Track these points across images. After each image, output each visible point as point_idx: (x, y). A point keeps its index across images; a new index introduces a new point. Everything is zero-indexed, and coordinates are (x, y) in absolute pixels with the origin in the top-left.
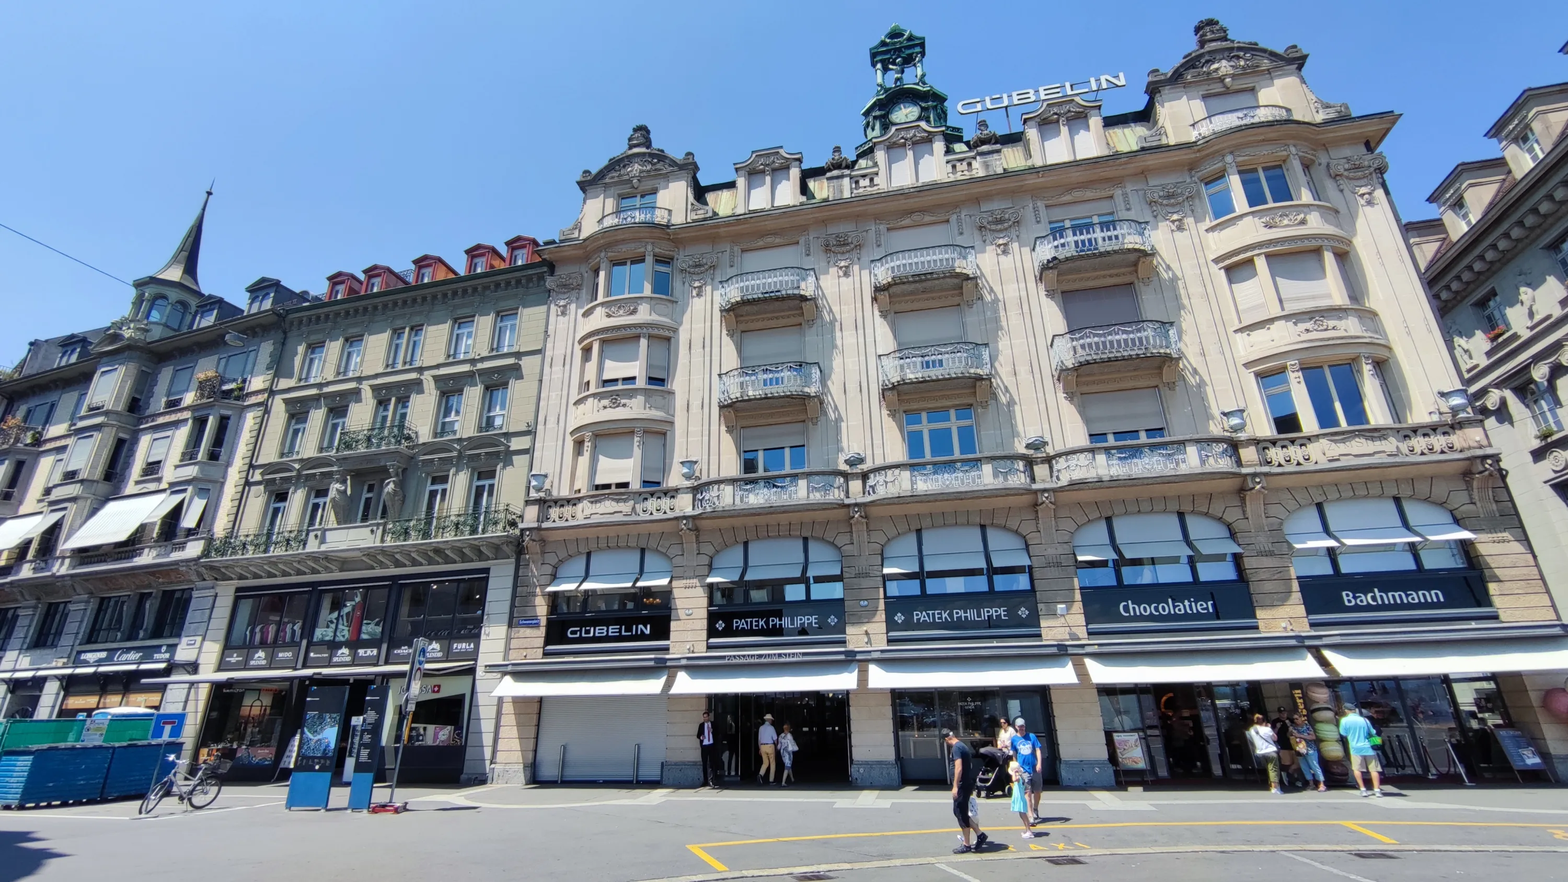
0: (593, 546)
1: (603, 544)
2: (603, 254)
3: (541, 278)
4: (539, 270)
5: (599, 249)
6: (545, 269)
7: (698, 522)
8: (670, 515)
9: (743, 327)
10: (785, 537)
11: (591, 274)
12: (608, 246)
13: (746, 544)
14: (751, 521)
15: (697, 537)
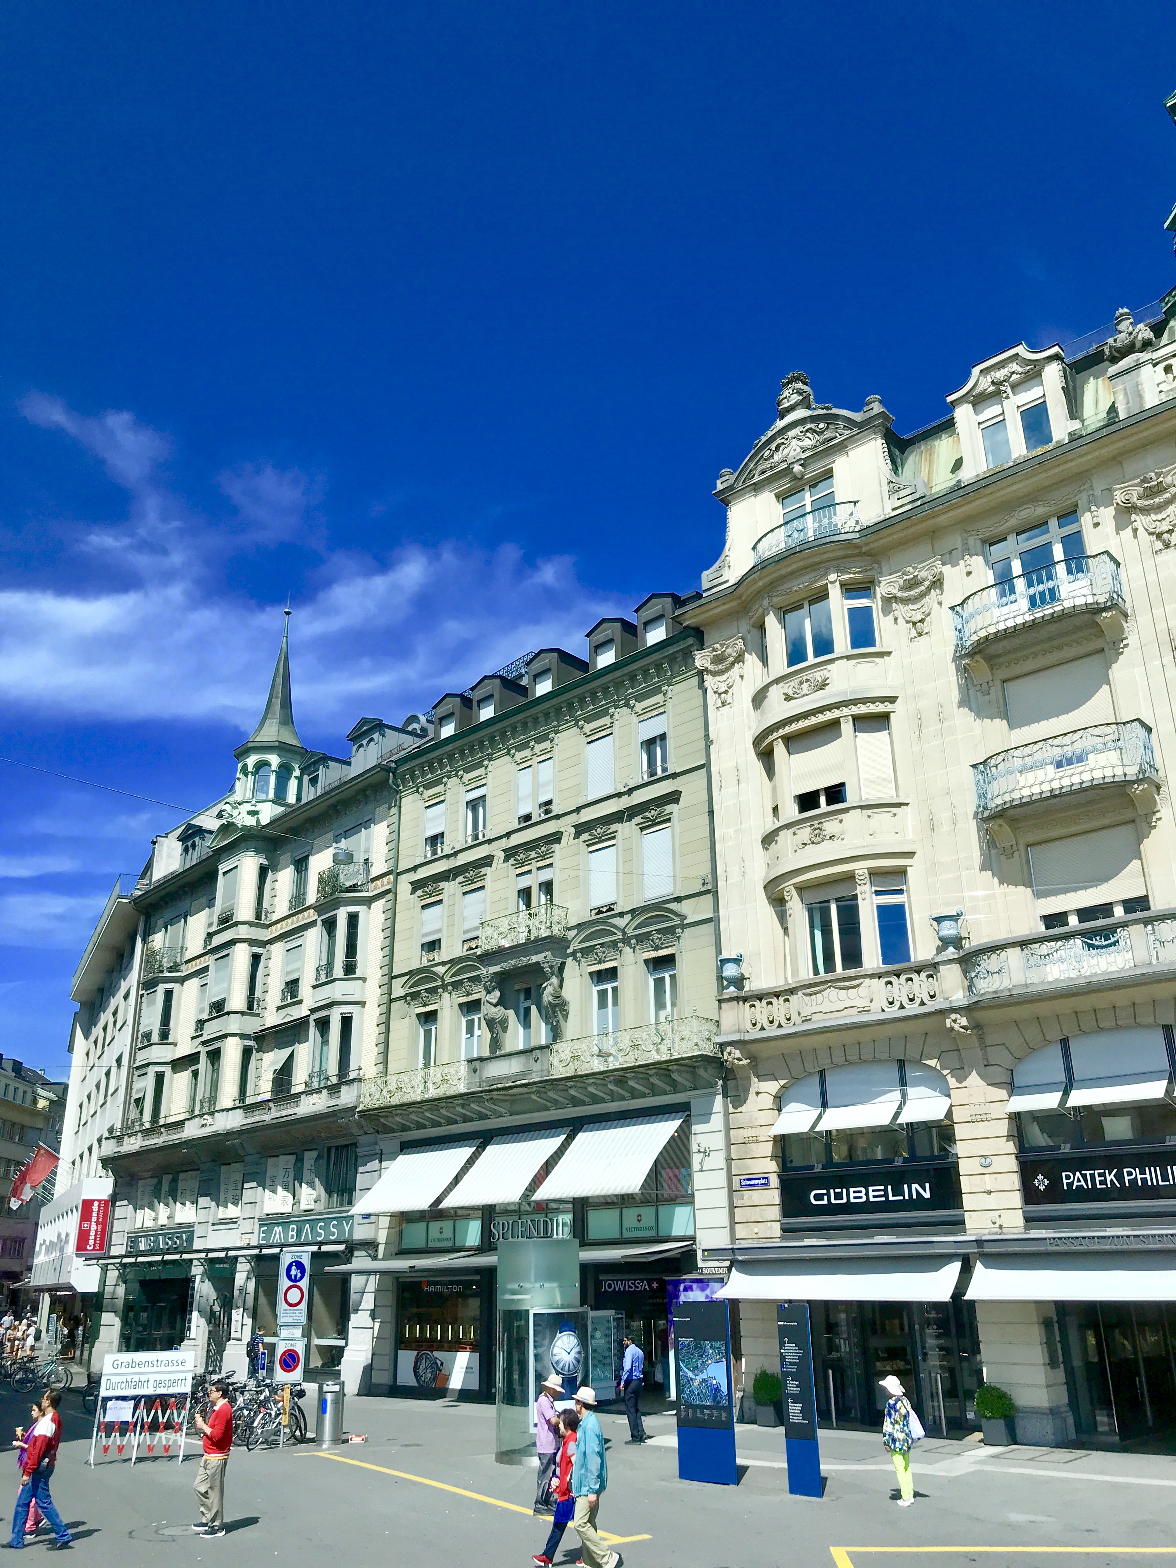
0: (825, 1063)
1: (839, 1059)
2: (765, 603)
3: (688, 655)
4: (682, 645)
5: (758, 595)
6: (691, 641)
7: (979, 1015)
8: (931, 1006)
9: (1002, 674)
10: (1128, 1027)
11: (755, 632)
12: (771, 588)
13: (1065, 1043)
14: (1065, 1006)
15: (981, 1038)
